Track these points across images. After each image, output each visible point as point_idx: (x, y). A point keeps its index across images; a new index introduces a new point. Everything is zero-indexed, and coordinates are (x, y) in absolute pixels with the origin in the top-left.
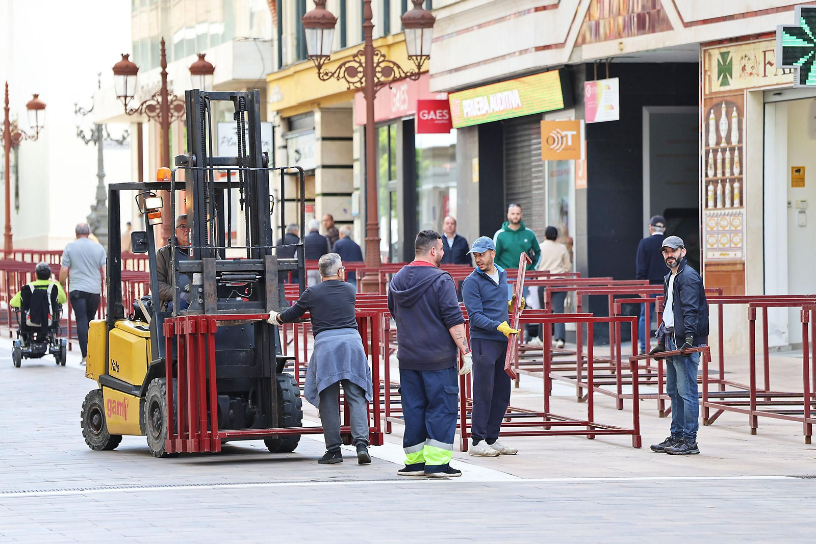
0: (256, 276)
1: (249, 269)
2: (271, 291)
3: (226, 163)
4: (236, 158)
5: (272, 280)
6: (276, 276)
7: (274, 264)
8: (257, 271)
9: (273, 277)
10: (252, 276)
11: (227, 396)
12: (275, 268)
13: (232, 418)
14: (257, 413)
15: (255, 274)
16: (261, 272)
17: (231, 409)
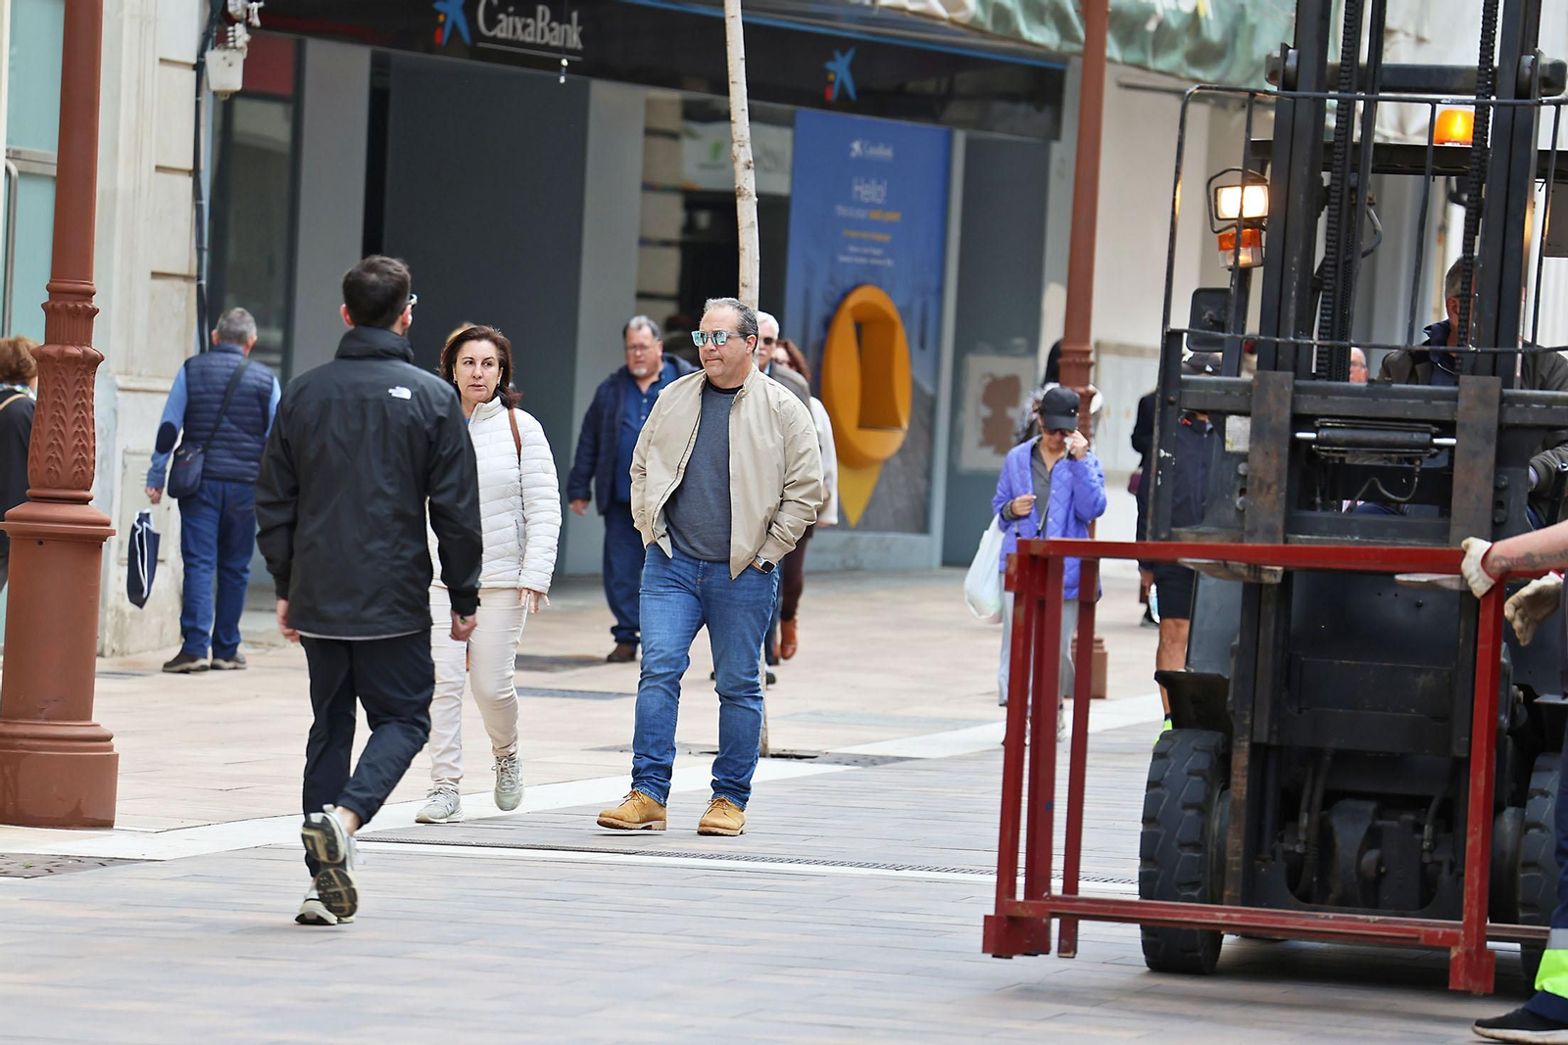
0: (1432, 436)
2: (1467, 488)
4: (1475, 71)
5: (1475, 453)
6: (1489, 442)
7: (1488, 404)
8: (1435, 423)
9: (1479, 444)
10: (1417, 437)
11: (1371, 807)
12: (1488, 417)
13: (1372, 873)
14: (1446, 868)
15: (1427, 431)
16: (1448, 429)
17: (1371, 848)
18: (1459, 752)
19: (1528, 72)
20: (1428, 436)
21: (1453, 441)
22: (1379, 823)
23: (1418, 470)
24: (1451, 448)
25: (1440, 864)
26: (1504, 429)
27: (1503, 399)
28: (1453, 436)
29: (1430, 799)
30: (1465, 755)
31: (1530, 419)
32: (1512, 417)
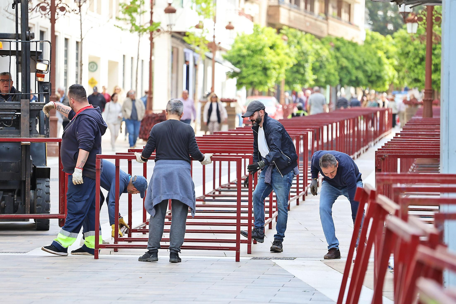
0: (16, 112)
1: (10, 108)
2: (24, 123)
3: (8, 37)
4: (15, 34)
5: (25, 116)
6: (28, 113)
7: (27, 105)
8: (15, 110)
9: (26, 114)
10: (12, 113)
11: (2, 192)
12: (27, 108)
13: (3, 206)
14: (20, 204)
15: (14, 111)
16: (19, 111)
17: (3, 201)
18: (23, 179)
19: (28, 35)
20: (14, 112)
21: (20, 113)
22: (4, 195)
23: (12, 120)
24: (20, 115)
25: (19, 203)
26: (31, 110)
27: (30, 104)
28: (20, 112)
29: (16, 190)
30: (25, 180)
31: (36, 108)
32: (32, 108)
